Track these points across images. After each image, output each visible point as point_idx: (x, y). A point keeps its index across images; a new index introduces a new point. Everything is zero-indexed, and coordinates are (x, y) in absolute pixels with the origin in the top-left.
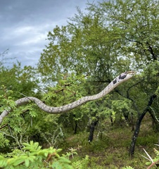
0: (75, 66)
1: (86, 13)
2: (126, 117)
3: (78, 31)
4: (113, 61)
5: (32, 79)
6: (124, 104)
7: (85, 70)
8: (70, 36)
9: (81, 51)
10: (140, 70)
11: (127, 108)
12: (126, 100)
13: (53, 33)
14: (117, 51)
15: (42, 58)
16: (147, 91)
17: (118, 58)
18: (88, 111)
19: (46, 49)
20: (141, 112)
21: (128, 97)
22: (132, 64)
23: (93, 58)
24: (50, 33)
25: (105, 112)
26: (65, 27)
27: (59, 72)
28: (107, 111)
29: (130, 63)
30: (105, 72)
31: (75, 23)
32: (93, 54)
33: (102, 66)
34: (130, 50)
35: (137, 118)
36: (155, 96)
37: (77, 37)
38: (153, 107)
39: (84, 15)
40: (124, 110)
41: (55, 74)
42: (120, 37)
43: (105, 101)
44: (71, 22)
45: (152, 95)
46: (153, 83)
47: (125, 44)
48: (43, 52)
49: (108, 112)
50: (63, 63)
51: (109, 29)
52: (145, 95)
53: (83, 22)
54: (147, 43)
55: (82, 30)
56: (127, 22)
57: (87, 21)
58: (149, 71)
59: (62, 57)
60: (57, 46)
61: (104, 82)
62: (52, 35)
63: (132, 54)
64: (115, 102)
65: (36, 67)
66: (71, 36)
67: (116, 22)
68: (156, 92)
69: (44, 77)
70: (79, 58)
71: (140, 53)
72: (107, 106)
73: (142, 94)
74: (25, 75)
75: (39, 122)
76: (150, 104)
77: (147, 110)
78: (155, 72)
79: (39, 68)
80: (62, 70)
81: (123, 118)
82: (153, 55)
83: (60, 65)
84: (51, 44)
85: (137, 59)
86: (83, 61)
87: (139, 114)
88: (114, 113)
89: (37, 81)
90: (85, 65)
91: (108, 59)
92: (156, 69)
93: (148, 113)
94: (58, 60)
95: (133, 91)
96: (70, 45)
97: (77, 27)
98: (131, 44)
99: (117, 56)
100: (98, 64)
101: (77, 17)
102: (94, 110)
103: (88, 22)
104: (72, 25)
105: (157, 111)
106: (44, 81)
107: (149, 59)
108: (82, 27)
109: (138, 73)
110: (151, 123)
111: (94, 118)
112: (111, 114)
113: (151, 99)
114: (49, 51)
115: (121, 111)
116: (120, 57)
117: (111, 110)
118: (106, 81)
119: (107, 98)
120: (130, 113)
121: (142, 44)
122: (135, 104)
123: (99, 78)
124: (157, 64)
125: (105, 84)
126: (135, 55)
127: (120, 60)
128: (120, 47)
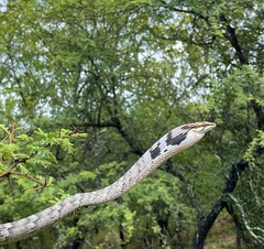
0: (18, 81)
2: (163, 223)
4: (126, 67)
7: (47, 91)
9: (35, 37)
10: (201, 91)
11: (168, 199)
14: (138, 38)
16: (222, 150)
17: (141, 57)
20: (207, 209)
21: (168, 170)
22: (178, 74)
23: (72, 58)
29: (174, 70)
32: (71, 47)
33: (95, 79)
34: (176, 35)
35: (193, 229)
36: (243, 166)
40: (159, 205)
45: (234, 161)
46: (239, 127)
47: (160, 18)
49: (115, 213)
52: (215, 161)
54: (222, 18)
61: (100, 126)
63: (179, 45)
68: (248, 155)
70: (28, 56)
73: (209, 158)
76: (231, 186)
77: (224, 204)
78: (242, 99)
81: (156, 229)
82: (238, 49)
85: (193, 61)
86: (39, 67)
88: (129, 216)
90: (47, 77)
91: (113, 60)
92: (246, 90)
93: (225, 213)
99: (137, 50)
100: (83, 75)
105: (250, 206)
107: (227, 61)
109: (194, 99)
110: (231, 240)
111: (72, 230)
112: (122, 218)
113: (233, 172)
115: (150, 208)
116: (146, 54)
117: (122, 206)
118: (108, 125)
119: (111, 173)
120: (175, 214)
121: (206, 19)
122: (190, 187)
123: (88, 115)
124: (248, 76)
125: (104, 130)
126: (187, 49)
127: (146, 62)
128: (147, 27)
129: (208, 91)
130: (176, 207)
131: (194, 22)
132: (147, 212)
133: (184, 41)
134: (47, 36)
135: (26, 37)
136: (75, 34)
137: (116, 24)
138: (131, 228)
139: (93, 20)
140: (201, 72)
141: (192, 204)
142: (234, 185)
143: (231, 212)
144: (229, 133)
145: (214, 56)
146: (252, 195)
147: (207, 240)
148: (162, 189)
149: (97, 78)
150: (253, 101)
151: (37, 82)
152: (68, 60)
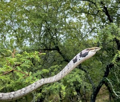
0: (15, 31)
2: (78, 91)
4: (61, 25)
6: (75, 76)
7: (28, 35)
10: (93, 34)
11: (80, 80)
14: (66, 12)
16: (102, 59)
17: (67, 20)
20: (97, 84)
21: (80, 68)
22: (83, 27)
23: (38, 21)
29: (81, 25)
32: (38, 17)
33: (48, 30)
34: (82, 11)
35: (91, 93)
36: (111, 66)
40: (76, 83)
43: (53, 73)
45: (108, 63)
46: (109, 49)
47: (75, 3)
49: (57, 87)
52: (100, 64)
54: (102, 3)
61: (50, 50)
63: (83, 15)
68: (114, 61)
70: (19, 21)
71: (93, 14)
73: (97, 62)
76: (106, 74)
77: (103, 82)
78: (111, 37)
81: (75, 93)
82: (109, 16)
85: (89, 21)
86: (24, 25)
87: (94, 88)
88: (64, 88)
90: (27, 30)
92: (112, 33)
93: (104, 86)
99: (66, 18)
100: (43, 28)
105: (115, 82)
107: (104, 21)
109: (90, 38)
110: (107, 97)
111: (39, 94)
112: (60, 89)
113: (107, 68)
115: (72, 84)
116: (69, 19)
117: (61, 84)
118: (54, 49)
119: (56, 70)
120: (83, 87)
121: (95, 4)
122: (89, 75)
123: (45, 45)
124: (113, 27)
125: (52, 51)
126: (87, 17)
127: (70, 22)
128: (70, 8)
129: (96, 34)
130: (83, 83)
132: (71, 86)
133: (85, 13)
134: (27, 12)
135: (18, 13)
136: (39, 11)
137: (56, 7)
138: (64, 93)
139: (47, 4)
140: (93, 26)
141: (90, 83)
142: (108, 74)
143: (107, 85)
144: (105, 52)
145: (98, 19)
146: (115, 78)
148: (77, 76)
149: (49, 29)
150: (115, 38)
151: (23, 31)
152: (36, 22)
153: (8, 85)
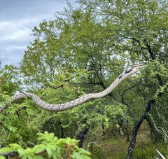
0: (63, 66)
1: (76, 6)
2: (121, 125)
3: (67, 27)
4: (106, 60)
5: (13, 80)
6: (118, 109)
8: (57, 32)
9: (70, 49)
11: (123, 114)
12: (121, 105)
13: (39, 28)
14: (111, 49)
15: (25, 56)
16: (145, 95)
17: (111, 57)
18: (78, 117)
19: (30, 46)
20: (138, 119)
21: (123, 102)
23: (84, 57)
24: (35, 28)
25: (97, 119)
26: (53, 22)
27: (44, 72)
28: (99, 117)
29: (125, 63)
30: (97, 73)
31: (63, 17)
32: (84, 52)
34: (125, 48)
35: (133, 127)
36: (153, 101)
37: (66, 33)
38: (151, 113)
39: (74, 9)
40: (119, 116)
41: (40, 75)
42: (114, 33)
43: (97, 106)
44: (60, 16)
45: (150, 99)
46: (151, 86)
48: (27, 50)
49: (101, 118)
50: (50, 62)
51: (102, 25)
52: (142, 100)
53: (73, 17)
54: (145, 41)
55: (72, 26)
56: (122, 17)
57: (77, 15)
58: (147, 72)
59: (48, 55)
60: (43, 43)
61: (95, 84)
62: (38, 30)
63: (127, 53)
64: (108, 108)
65: (19, 66)
66: (59, 32)
67: (110, 17)
68: (156, 96)
69: (26, 78)
70: (67, 57)
71: (136, 52)
72: (99, 111)
73: (139, 98)
74: (5, 75)
75: (21, 130)
76: (148, 109)
77: (145, 117)
78: (153, 74)
79: (22, 67)
80: (48, 70)
81: (118, 126)
82: (151, 54)
83: (45, 64)
84: (36, 41)
85: (133, 59)
86: (71, 60)
87: (135, 122)
88: (107, 120)
89: (20, 82)
90: (74, 65)
91: (100, 57)
92: (154, 70)
94: (43, 59)
95: (128, 94)
96: (58, 41)
97: (66, 21)
98: (126, 42)
99: (110, 54)
100: (88, 64)
101: (66, 11)
102: (85, 116)
103: (79, 17)
104: (61, 19)
105: (156, 118)
106: (26, 82)
107: (147, 59)
108: (72, 22)
111: (84, 125)
112: (104, 121)
113: (149, 104)
114: (33, 49)
115: (115, 117)
116: (113, 56)
117: (104, 116)
118: (98, 84)
119: (100, 102)
120: (125, 120)
121: (138, 41)
122: (131, 110)
123: (90, 80)
124: (155, 64)
125: (97, 86)
126: (130, 54)
127: (113, 59)
128: (114, 45)
130: (125, 117)
131: (133, 43)
132: (113, 119)
133: (129, 50)
134: (73, 48)
136: (85, 47)
138: (108, 125)
139: (93, 41)
140: (136, 63)
141: (132, 116)
142: (149, 109)
143: (148, 120)
144: (147, 88)
145: (141, 57)
146: (157, 114)
147: (138, 132)
148: (120, 109)
149: (94, 65)
150: (157, 75)
151: (70, 65)
152: (83, 57)
153: (55, 115)
